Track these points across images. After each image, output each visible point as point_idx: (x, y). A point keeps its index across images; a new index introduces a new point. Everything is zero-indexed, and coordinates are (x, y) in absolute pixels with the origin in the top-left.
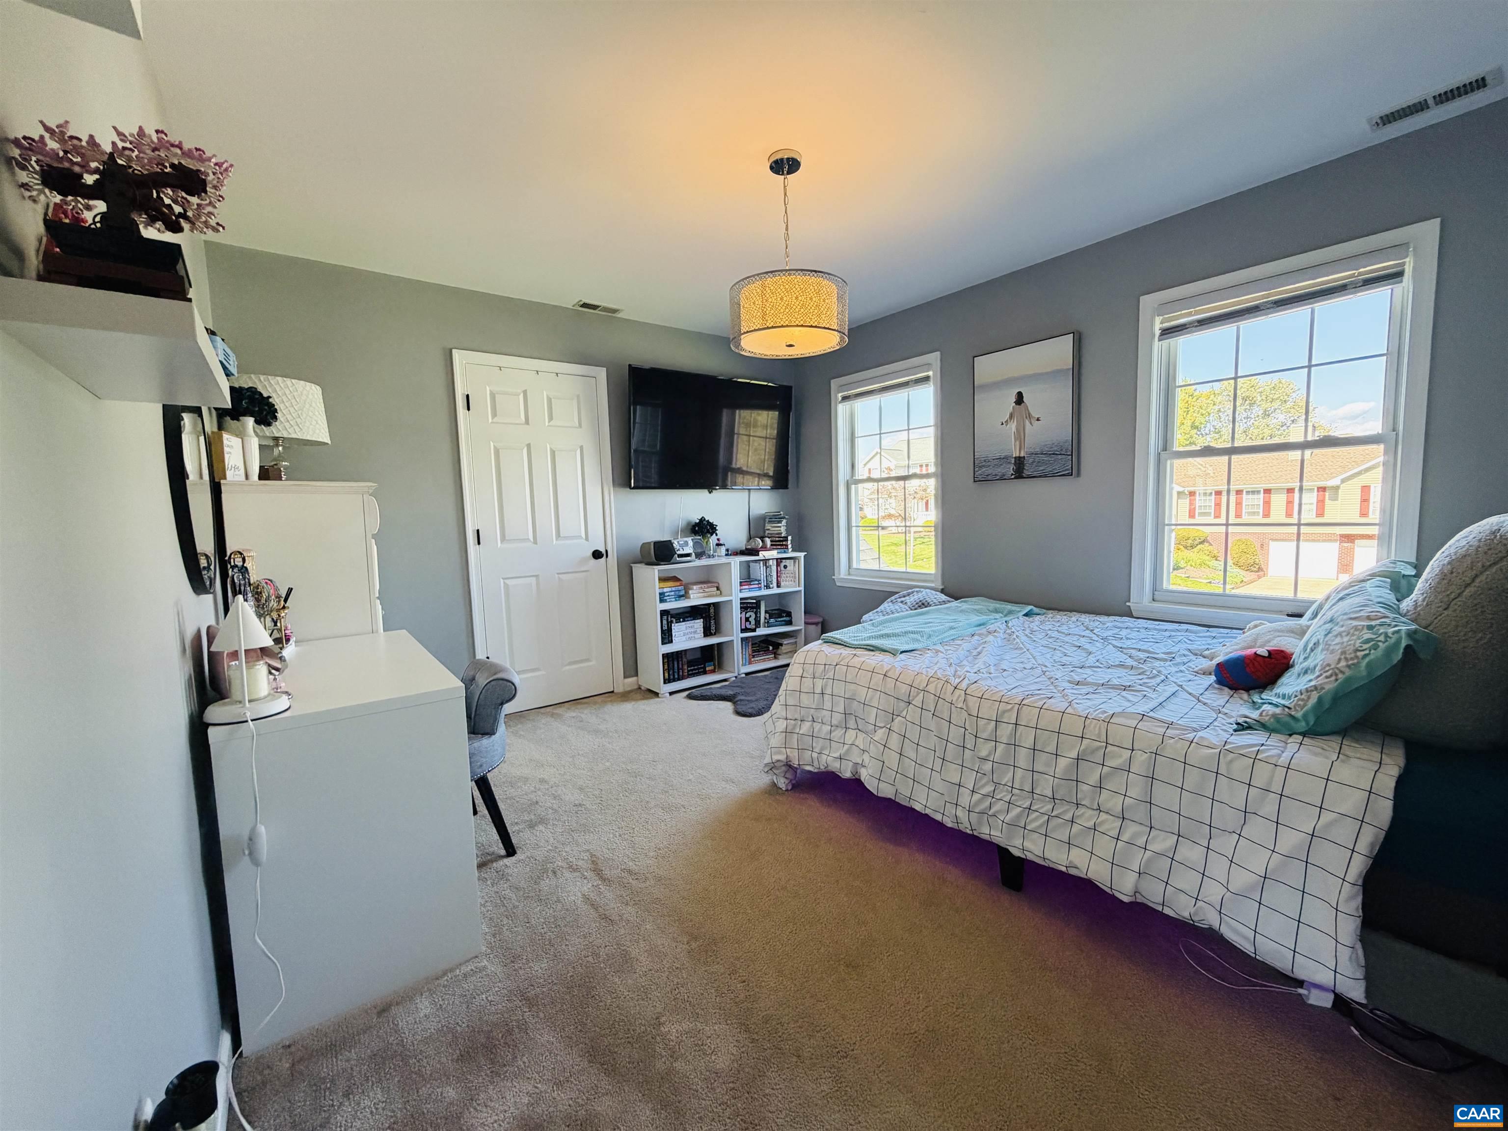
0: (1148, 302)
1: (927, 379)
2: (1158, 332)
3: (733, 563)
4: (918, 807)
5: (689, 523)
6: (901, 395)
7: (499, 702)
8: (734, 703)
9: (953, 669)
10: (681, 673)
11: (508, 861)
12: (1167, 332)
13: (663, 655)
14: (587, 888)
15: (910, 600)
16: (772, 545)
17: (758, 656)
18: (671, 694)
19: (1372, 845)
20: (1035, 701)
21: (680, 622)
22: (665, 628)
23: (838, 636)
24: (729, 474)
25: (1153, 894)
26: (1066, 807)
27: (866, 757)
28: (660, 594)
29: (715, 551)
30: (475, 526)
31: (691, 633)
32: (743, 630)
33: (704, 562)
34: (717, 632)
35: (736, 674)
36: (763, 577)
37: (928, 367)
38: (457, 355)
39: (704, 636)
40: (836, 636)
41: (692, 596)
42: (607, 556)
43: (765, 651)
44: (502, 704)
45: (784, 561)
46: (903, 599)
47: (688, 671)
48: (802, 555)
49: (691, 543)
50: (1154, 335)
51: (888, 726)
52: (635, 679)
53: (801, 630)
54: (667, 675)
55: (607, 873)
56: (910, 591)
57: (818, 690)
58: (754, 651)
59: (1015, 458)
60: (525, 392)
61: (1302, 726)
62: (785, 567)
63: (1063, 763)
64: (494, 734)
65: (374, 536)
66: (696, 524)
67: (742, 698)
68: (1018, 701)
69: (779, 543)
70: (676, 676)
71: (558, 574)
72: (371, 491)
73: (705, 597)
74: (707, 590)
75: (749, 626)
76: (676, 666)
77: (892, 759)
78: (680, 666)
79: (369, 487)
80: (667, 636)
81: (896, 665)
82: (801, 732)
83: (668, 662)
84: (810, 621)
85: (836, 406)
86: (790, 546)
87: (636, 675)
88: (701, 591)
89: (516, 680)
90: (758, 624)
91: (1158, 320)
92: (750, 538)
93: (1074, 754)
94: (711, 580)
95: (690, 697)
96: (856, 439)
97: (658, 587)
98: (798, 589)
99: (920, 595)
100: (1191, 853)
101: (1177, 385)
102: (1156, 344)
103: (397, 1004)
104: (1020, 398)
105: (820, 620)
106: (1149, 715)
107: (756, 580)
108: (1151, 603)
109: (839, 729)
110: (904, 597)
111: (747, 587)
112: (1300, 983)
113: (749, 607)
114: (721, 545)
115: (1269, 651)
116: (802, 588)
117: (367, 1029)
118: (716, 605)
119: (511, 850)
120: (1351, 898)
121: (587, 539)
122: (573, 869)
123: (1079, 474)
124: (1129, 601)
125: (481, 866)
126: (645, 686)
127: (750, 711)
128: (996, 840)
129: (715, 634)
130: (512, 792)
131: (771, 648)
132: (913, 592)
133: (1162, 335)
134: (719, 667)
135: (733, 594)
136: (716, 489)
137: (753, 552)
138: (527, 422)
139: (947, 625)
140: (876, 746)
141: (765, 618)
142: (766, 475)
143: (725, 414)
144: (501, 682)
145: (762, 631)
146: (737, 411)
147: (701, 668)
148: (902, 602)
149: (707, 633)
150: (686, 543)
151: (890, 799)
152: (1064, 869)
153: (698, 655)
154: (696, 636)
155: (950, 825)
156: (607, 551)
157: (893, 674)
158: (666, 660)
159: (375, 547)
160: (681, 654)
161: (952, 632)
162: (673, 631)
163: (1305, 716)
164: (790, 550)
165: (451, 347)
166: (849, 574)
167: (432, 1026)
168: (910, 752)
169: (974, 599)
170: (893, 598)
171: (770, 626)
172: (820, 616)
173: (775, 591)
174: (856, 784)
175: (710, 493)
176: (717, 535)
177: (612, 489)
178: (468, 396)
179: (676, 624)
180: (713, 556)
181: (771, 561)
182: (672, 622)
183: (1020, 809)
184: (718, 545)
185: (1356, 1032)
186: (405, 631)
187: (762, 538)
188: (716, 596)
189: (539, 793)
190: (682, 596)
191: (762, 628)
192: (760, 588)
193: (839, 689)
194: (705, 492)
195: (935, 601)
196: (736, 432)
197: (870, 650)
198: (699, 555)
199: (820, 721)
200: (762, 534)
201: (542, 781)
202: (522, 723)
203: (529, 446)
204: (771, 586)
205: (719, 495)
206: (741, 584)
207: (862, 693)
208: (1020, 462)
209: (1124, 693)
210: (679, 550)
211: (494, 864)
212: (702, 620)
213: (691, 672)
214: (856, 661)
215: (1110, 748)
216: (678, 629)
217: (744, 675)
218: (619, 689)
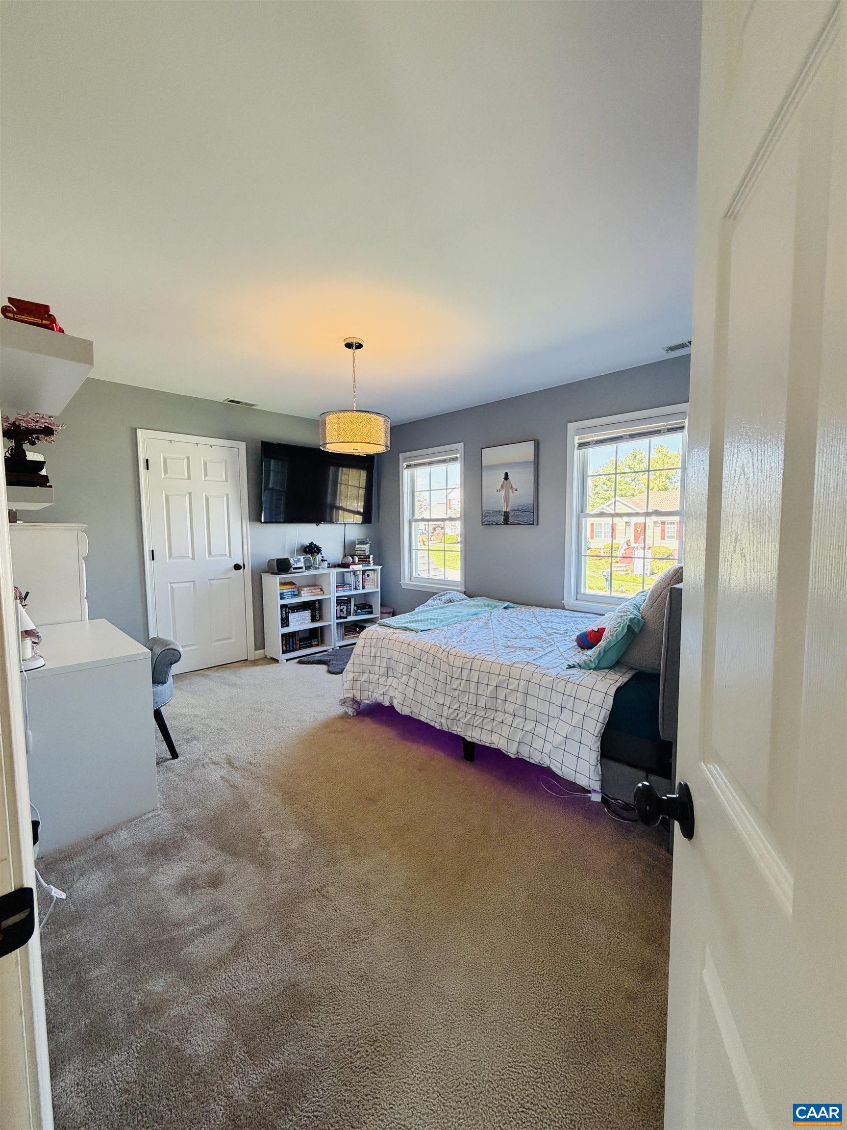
0: (571, 427)
1: (455, 459)
2: (577, 445)
3: (331, 573)
4: (423, 719)
5: (302, 546)
6: (442, 467)
7: (169, 662)
8: (328, 666)
9: (446, 640)
10: (295, 646)
11: (173, 761)
12: (581, 445)
13: (282, 634)
14: (223, 772)
15: (444, 598)
16: (359, 561)
17: (349, 635)
18: (287, 660)
19: (605, 718)
20: (481, 657)
21: (295, 612)
22: (284, 616)
23: (388, 622)
24: (335, 509)
25: (525, 753)
26: (492, 712)
27: (397, 692)
28: (281, 594)
29: (320, 565)
30: (150, 547)
31: (302, 620)
32: (338, 618)
33: (312, 572)
34: (321, 618)
35: (333, 647)
36: (353, 583)
37: (456, 451)
38: (140, 433)
39: (312, 622)
40: (386, 622)
41: (303, 595)
42: (244, 568)
43: (354, 631)
44: (171, 664)
45: (367, 571)
46: (440, 598)
47: (300, 645)
48: (379, 567)
49: (302, 560)
50: (574, 446)
51: (409, 674)
52: (262, 651)
53: (378, 617)
54: (284, 647)
55: (236, 764)
56: (445, 592)
57: (373, 654)
58: (345, 632)
59: (504, 512)
60: (188, 458)
61: (593, 665)
62: (368, 575)
63: (490, 688)
64: (166, 683)
65: (84, 558)
66: (307, 547)
67: (334, 662)
68: (473, 657)
69: (364, 560)
70: (291, 649)
71: (209, 580)
72: (83, 529)
73: (312, 596)
74: (313, 591)
75: (342, 615)
76: (291, 642)
77: (410, 692)
78: (294, 642)
79: (82, 527)
80: (285, 622)
81: (415, 638)
82: (362, 680)
83: (286, 639)
84: (385, 611)
85: (403, 471)
86: (372, 562)
87: (264, 648)
88: (310, 591)
89: (181, 650)
90: (349, 614)
91: (577, 438)
92: (345, 556)
93: (495, 684)
94: (317, 584)
95: (300, 662)
96: (416, 493)
97: (278, 589)
98: (376, 590)
99: (450, 595)
100: (540, 730)
101: (588, 475)
102: (576, 452)
103: (107, 834)
104: (506, 477)
105: (392, 610)
106: (532, 662)
107: (348, 584)
108: (574, 601)
109: (384, 677)
110: (441, 596)
111: (341, 589)
112: (589, 792)
113: (342, 602)
114: (324, 560)
115: (598, 629)
116: (379, 590)
117: (90, 847)
118: (320, 601)
119: (175, 755)
120: (595, 743)
121: (230, 556)
122: (214, 763)
123: (538, 524)
124: (563, 600)
125: (158, 764)
126: (269, 655)
127: (337, 670)
128: (459, 733)
129: (319, 620)
130: (176, 723)
131: (358, 629)
132: (447, 593)
133: (579, 446)
134: (322, 642)
135: (332, 593)
136: (322, 524)
137: (345, 565)
138: (189, 478)
139: (455, 614)
140: (402, 686)
141: (354, 610)
142: (358, 513)
143: (332, 469)
144: (171, 651)
145: (351, 618)
146: (340, 469)
147: (309, 643)
148: (439, 599)
149: (313, 619)
150: (299, 560)
151: (408, 716)
152: (488, 745)
153: (307, 635)
154: (306, 622)
155: (438, 728)
156: (244, 565)
157: (413, 644)
158: (284, 638)
159: (84, 565)
160: (295, 633)
161: (456, 619)
162: (290, 618)
163: (594, 660)
164: (372, 564)
165: (136, 427)
166: (411, 581)
167: (130, 843)
168: (420, 688)
169: (479, 598)
170: (434, 597)
171: (356, 614)
172: (391, 608)
173: (361, 591)
174: (391, 708)
175: (318, 526)
176: (321, 554)
177: (248, 523)
178: (147, 460)
179: (292, 614)
180: (319, 568)
181: (358, 571)
182: (289, 612)
183: (470, 715)
184: (322, 560)
185: (606, 810)
186: (104, 619)
187: (352, 557)
188: (320, 595)
189: (194, 723)
190: (297, 595)
191: (352, 616)
192: (351, 590)
193: (384, 653)
194: (313, 526)
195: (458, 599)
196: (339, 481)
197: (404, 630)
198: (308, 568)
199: (373, 672)
200: (353, 553)
201: (196, 716)
202: (182, 681)
203: (190, 494)
204: (358, 588)
205: (324, 527)
206: (337, 587)
207: (396, 655)
208: (506, 515)
209: (528, 652)
210: (294, 565)
211: (164, 763)
212: (310, 611)
213: (302, 646)
214: (394, 637)
215: (510, 680)
216: (292, 616)
217: (338, 648)
218: (251, 657)
